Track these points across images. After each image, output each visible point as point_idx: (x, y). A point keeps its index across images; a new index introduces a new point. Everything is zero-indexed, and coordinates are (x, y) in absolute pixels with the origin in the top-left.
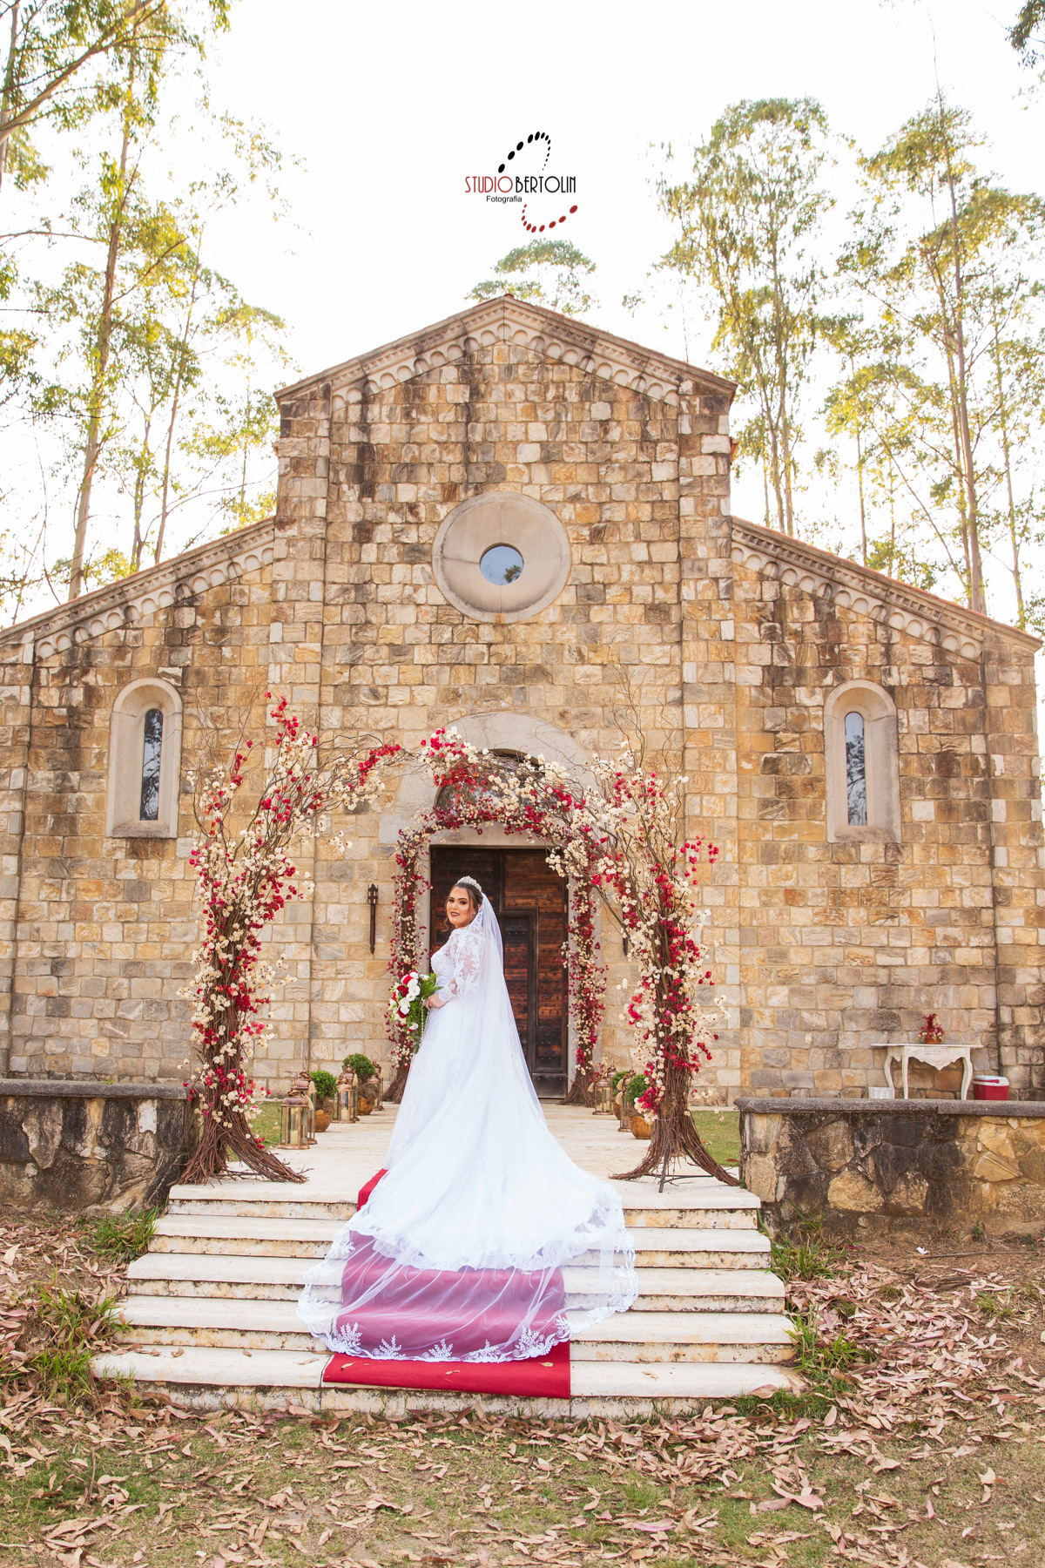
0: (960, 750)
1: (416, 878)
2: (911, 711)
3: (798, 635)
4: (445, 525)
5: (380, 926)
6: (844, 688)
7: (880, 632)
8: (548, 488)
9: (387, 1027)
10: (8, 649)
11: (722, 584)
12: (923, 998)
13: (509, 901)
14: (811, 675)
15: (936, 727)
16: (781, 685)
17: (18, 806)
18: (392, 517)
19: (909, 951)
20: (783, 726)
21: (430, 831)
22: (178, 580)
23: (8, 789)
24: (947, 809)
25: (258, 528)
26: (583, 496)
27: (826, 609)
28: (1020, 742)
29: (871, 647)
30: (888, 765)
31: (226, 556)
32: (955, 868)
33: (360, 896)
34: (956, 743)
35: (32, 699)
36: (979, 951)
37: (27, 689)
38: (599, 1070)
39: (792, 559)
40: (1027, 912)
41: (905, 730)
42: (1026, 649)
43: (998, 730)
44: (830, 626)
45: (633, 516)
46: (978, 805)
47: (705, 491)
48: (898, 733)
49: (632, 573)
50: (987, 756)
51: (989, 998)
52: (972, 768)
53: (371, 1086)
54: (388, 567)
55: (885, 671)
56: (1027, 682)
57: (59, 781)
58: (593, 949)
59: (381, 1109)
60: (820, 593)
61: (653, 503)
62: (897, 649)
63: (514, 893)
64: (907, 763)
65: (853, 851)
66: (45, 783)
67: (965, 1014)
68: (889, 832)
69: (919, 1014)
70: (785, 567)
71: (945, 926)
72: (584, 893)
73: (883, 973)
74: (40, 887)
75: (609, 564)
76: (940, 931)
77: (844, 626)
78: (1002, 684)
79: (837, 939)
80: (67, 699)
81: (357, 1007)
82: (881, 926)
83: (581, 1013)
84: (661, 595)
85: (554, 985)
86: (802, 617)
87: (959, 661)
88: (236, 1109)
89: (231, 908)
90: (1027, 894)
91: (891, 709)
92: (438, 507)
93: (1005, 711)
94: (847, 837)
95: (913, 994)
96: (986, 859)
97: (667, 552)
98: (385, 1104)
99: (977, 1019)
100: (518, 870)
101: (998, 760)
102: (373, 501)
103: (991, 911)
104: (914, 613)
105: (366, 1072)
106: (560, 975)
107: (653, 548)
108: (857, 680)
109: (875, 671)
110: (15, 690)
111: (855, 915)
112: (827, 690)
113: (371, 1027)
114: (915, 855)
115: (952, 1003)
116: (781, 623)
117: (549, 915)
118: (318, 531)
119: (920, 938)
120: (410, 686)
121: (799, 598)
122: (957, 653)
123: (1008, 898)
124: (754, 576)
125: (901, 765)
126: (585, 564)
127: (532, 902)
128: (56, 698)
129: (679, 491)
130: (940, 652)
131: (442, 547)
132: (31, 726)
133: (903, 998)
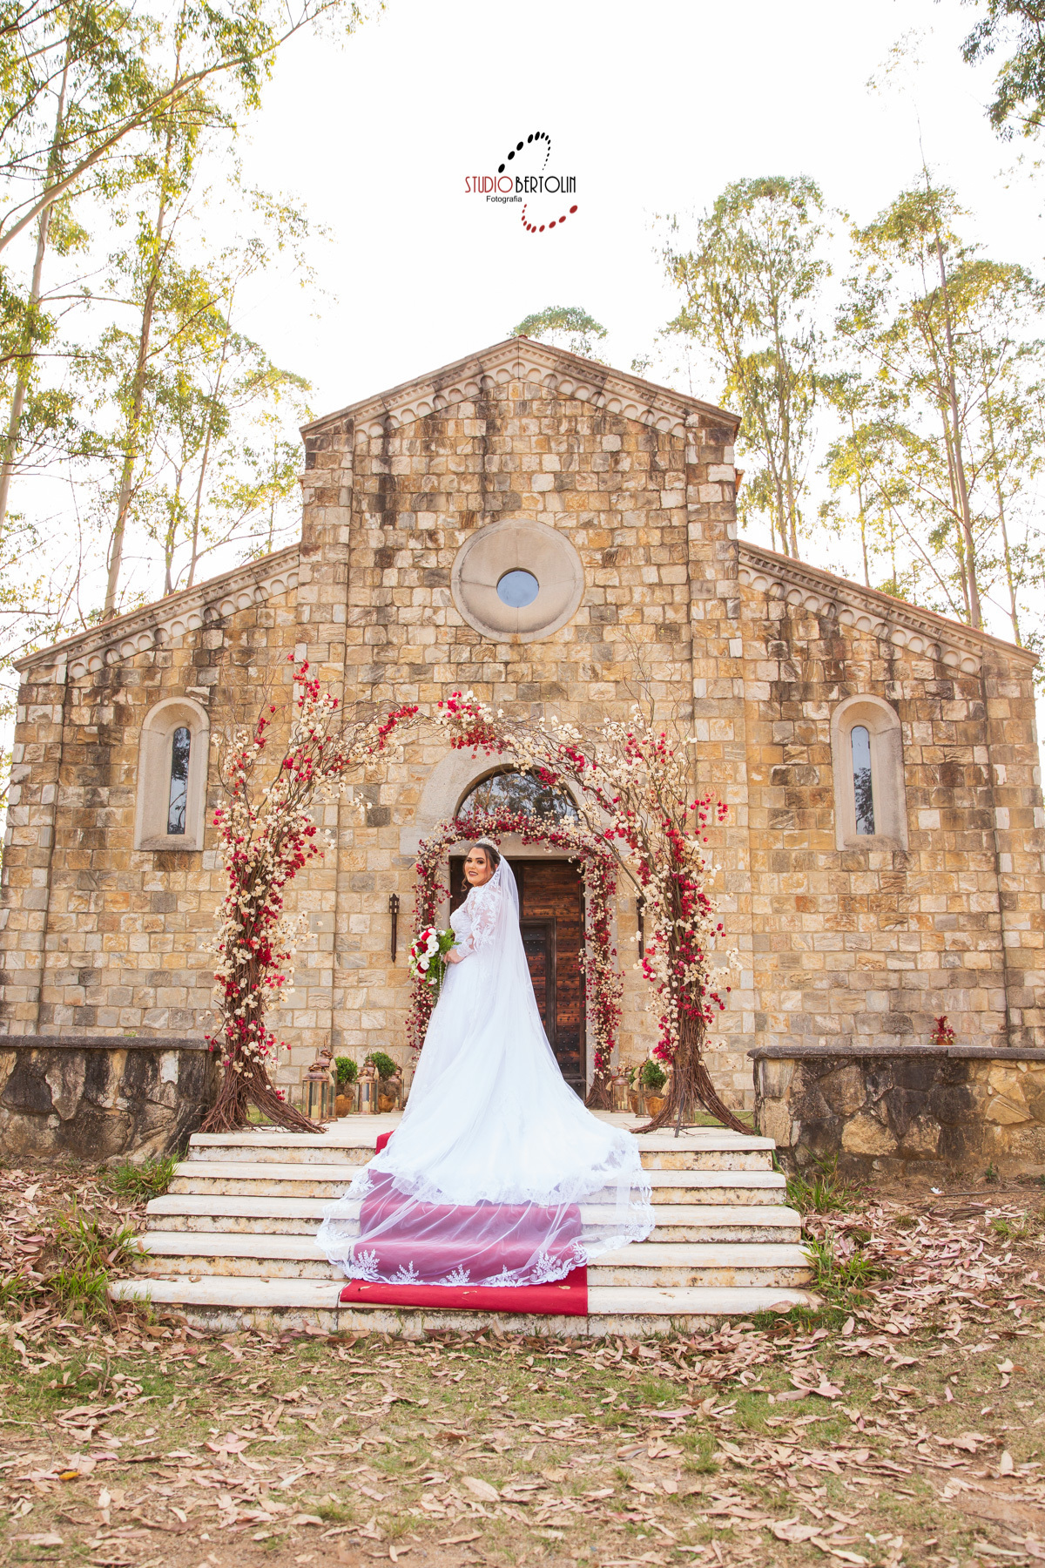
0: (964, 761)
1: (437, 887)
2: (915, 724)
3: (804, 652)
4: (463, 551)
5: (401, 936)
6: (849, 702)
7: (883, 648)
8: (562, 515)
9: (408, 1033)
10: (42, 670)
11: (730, 604)
12: (934, 1001)
14: (818, 690)
15: (940, 739)
16: (789, 700)
17: (48, 820)
18: (413, 543)
19: (919, 956)
20: (791, 739)
21: (450, 841)
22: (206, 604)
23: (40, 804)
24: (952, 818)
25: (284, 554)
26: (596, 522)
27: (830, 627)
28: (1021, 752)
29: (875, 663)
30: (894, 775)
31: (253, 581)
32: (962, 875)
33: (382, 906)
34: (959, 754)
35: (64, 717)
36: (988, 954)
37: (59, 708)
38: (616, 1074)
39: (797, 580)
40: (1033, 916)
41: (909, 742)
42: (1025, 663)
43: (999, 741)
44: (834, 643)
45: (643, 541)
46: (982, 813)
47: (712, 517)
48: (903, 745)
49: (643, 595)
50: (989, 766)
51: (999, 1001)
52: (975, 778)
54: (409, 591)
55: (888, 686)
56: (1026, 695)
57: (89, 797)
58: (609, 955)
60: (825, 612)
61: (662, 528)
62: (900, 665)
63: (532, 903)
64: (912, 774)
65: (862, 858)
66: (75, 799)
67: (975, 1017)
68: (897, 840)
69: (930, 1017)
70: (790, 587)
71: (953, 930)
72: (601, 901)
73: (894, 977)
74: (69, 899)
75: (621, 586)
76: (948, 935)
77: (848, 643)
78: (1002, 697)
79: (848, 945)
80: (98, 718)
81: (379, 1014)
82: (890, 931)
83: (599, 1018)
84: (671, 615)
85: (571, 992)
86: (808, 635)
87: (960, 675)
88: (256, 1059)
89: (253, 864)
90: (1032, 899)
91: (895, 722)
92: (457, 533)
93: (1005, 722)
94: (855, 846)
95: (923, 997)
96: (992, 865)
97: (677, 574)
99: (987, 1022)
100: (536, 881)
101: (1000, 769)
102: (394, 529)
103: (998, 916)
104: (915, 631)
105: (387, 1070)
106: (577, 983)
107: (663, 571)
108: (861, 694)
109: (879, 686)
110: (47, 709)
111: (865, 920)
112: (833, 704)
113: (392, 1034)
114: (923, 862)
115: (962, 1006)
116: (788, 641)
117: (567, 924)
118: (341, 556)
119: (930, 943)
120: (430, 703)
121: (805, 617)
122: (958, 668)
123: (1014, 903)
124: (761, 597)
125: (907, 775)
126: (598, 586)
127: (550, 911)
128: (87, 717)
129: (687, 517)
130: (941, 667)
131: (461, 571)
132: (62, 744)
133: (914, 1001)
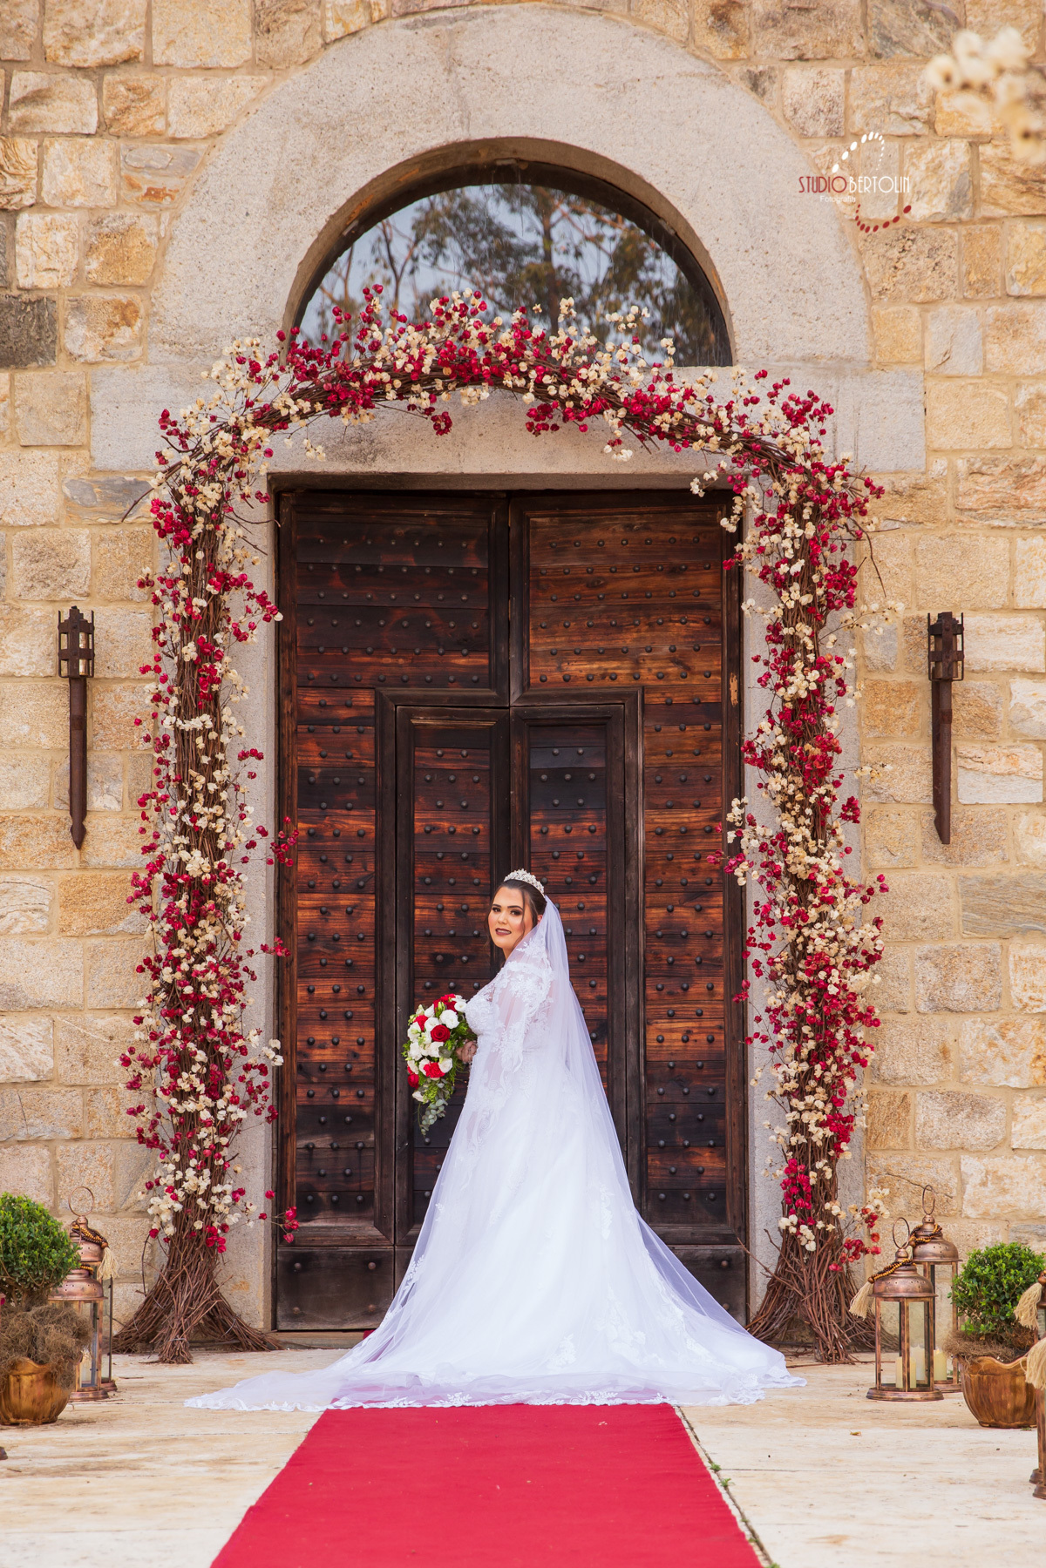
1: (226, 583)
5: (102, 756)
9: (132, 1099)
13: (538, 669)
21: (272, 419)
33: (32, 650)
38: (861, 1233)
53: (63, 1316)
58: (833, 819)
59: (104, 1389)
63: (560, 642)
72: (804, 630)
81: (29, 1030)
83: (798, 1037)
85: (696, 947)
98: (124, 1367)
100: (573, 562)
105: (39, 1264)
106: (716, 914)
113: (76, 1100)
117: (677, 714)
127: (621, 669)
